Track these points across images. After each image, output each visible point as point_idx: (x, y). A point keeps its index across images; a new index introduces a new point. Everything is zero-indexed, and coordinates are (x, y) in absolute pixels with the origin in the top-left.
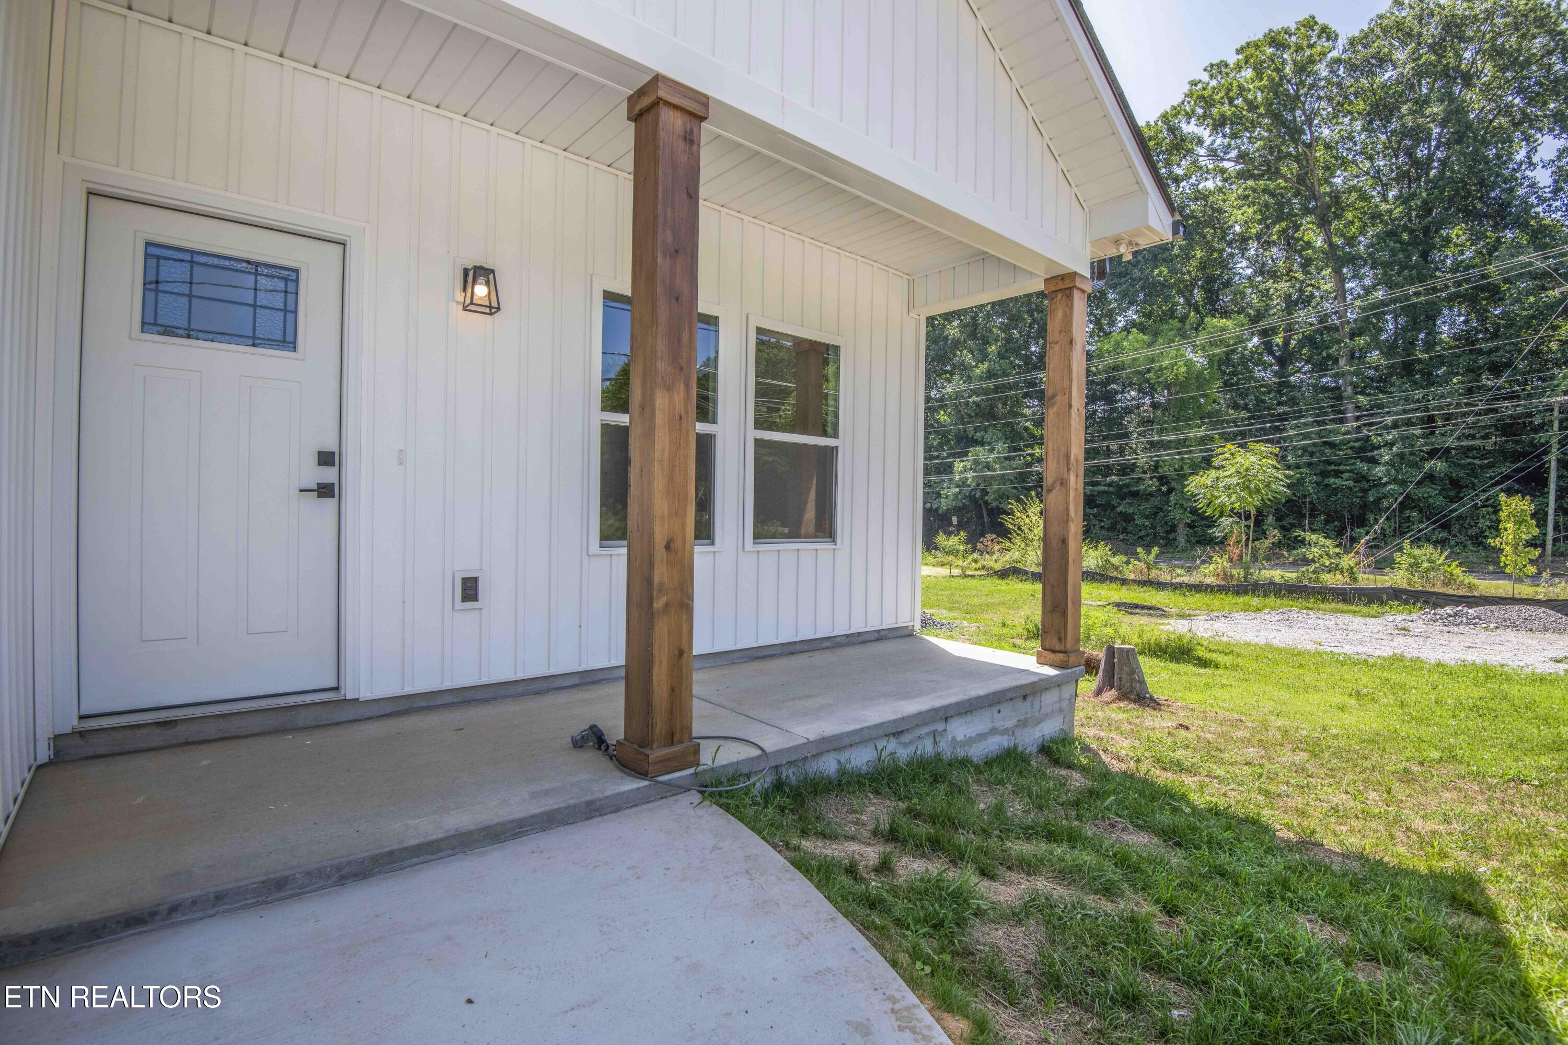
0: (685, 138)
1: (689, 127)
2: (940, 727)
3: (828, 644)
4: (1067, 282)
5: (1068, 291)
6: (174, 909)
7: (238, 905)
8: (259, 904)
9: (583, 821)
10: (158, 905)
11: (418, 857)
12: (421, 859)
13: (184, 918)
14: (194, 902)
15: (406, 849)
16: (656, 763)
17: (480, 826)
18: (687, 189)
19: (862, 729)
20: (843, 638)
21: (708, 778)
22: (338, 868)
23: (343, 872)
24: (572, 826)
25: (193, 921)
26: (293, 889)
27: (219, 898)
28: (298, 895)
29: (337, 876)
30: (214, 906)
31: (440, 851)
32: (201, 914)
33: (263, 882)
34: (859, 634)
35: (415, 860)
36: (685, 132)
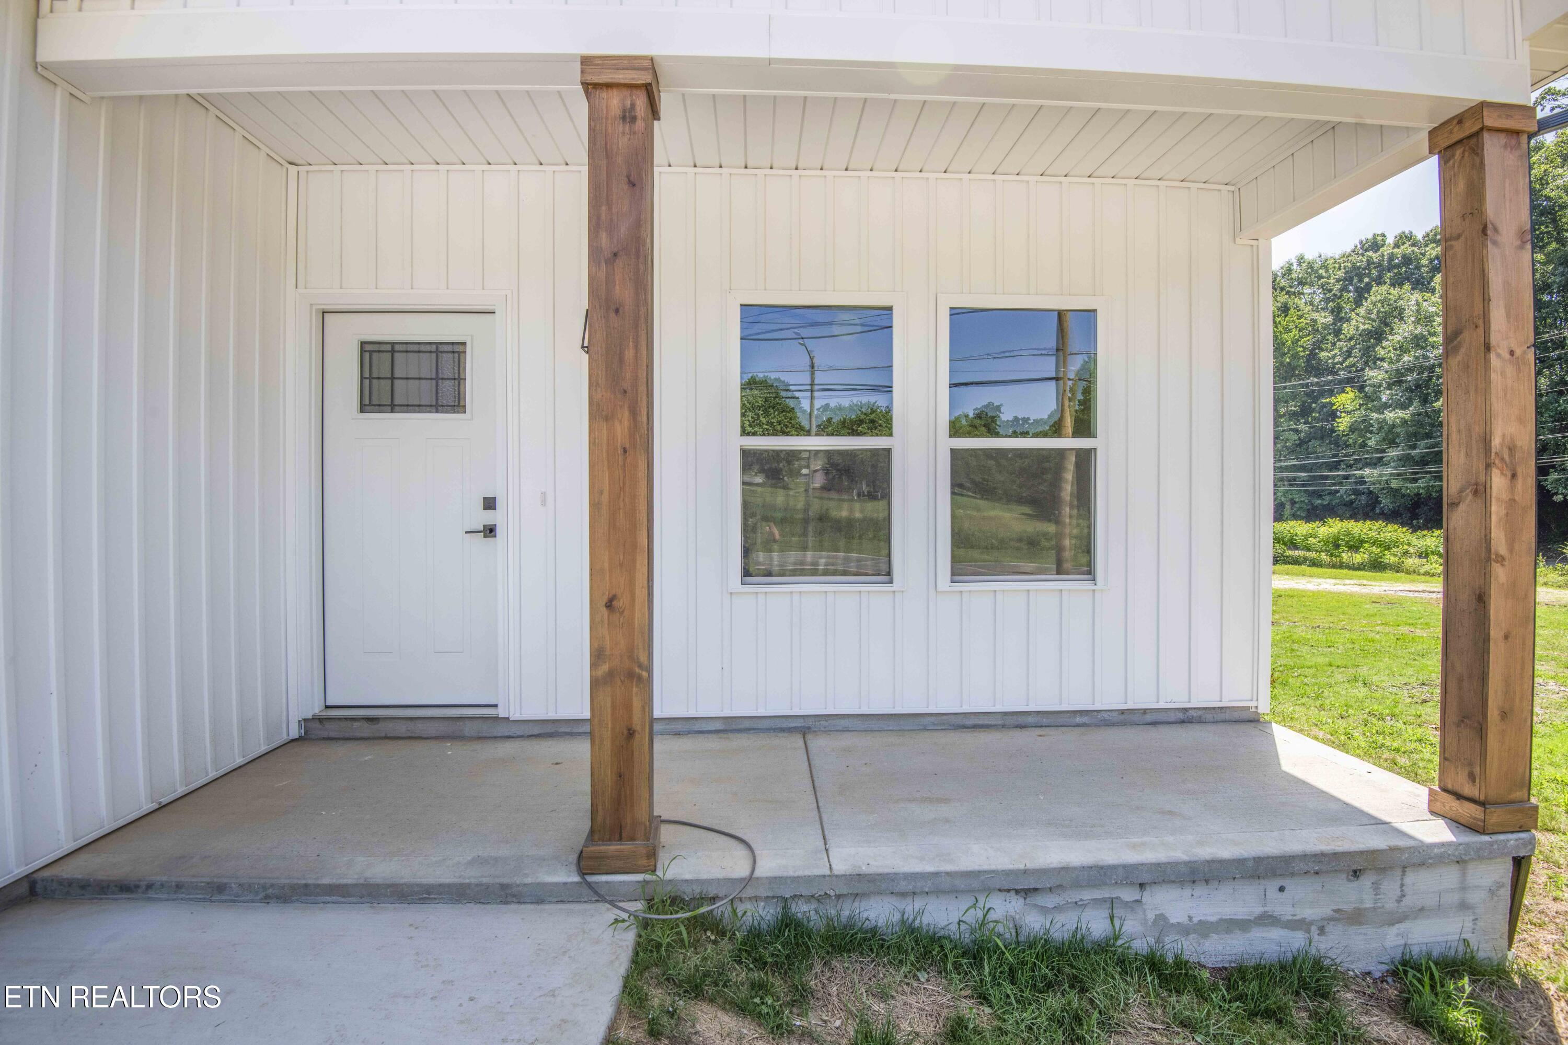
0: (624, 118)
1: (628, 103)
2: (1129, 895)
3: (1085, 720)
4: (1468, 124)
5: (1474, 141)
6: (149, 887)
7: (191, 896)
8: (204, 900)
9: (497, 903)
10: (140, 881)
11: (330, 896)
12: (334, 898)
13: (156, 896)
14: (162, 885)
15: (319, 885)
16: (590, 858)
17: (387, 882)
18: (628, 177)
19: (936, 874)
20: (1116, 714)
21: (662, 893)
22: (264, 888)
23: (268, 892)
24: (483, 906)
25: (160, 900)
26: (229, 895)
27: (179, 887)
28: (234, 901)
29: (263, 894)
30: (175, 892)
31: (350, 896)
32: (165, 896)
33: (208, 883)
34: (1145, 711)
35: (328, 898)
36: (624, 111)
